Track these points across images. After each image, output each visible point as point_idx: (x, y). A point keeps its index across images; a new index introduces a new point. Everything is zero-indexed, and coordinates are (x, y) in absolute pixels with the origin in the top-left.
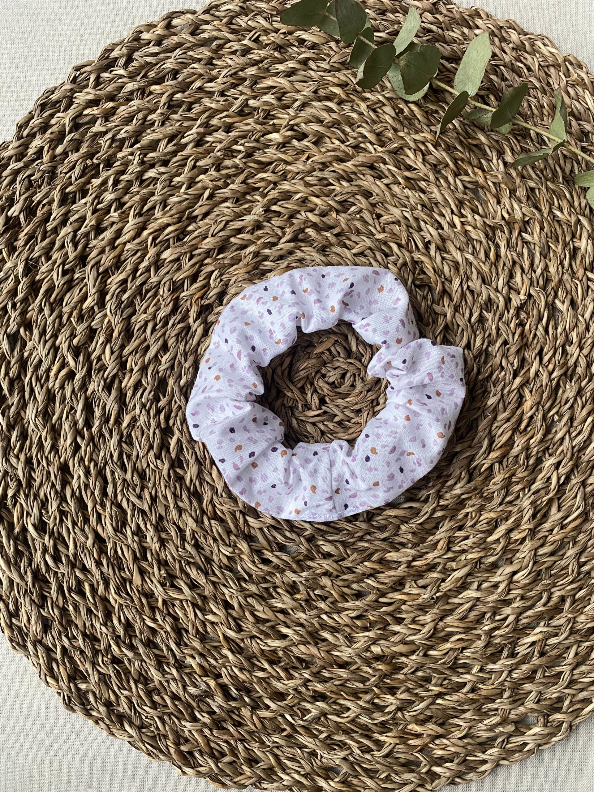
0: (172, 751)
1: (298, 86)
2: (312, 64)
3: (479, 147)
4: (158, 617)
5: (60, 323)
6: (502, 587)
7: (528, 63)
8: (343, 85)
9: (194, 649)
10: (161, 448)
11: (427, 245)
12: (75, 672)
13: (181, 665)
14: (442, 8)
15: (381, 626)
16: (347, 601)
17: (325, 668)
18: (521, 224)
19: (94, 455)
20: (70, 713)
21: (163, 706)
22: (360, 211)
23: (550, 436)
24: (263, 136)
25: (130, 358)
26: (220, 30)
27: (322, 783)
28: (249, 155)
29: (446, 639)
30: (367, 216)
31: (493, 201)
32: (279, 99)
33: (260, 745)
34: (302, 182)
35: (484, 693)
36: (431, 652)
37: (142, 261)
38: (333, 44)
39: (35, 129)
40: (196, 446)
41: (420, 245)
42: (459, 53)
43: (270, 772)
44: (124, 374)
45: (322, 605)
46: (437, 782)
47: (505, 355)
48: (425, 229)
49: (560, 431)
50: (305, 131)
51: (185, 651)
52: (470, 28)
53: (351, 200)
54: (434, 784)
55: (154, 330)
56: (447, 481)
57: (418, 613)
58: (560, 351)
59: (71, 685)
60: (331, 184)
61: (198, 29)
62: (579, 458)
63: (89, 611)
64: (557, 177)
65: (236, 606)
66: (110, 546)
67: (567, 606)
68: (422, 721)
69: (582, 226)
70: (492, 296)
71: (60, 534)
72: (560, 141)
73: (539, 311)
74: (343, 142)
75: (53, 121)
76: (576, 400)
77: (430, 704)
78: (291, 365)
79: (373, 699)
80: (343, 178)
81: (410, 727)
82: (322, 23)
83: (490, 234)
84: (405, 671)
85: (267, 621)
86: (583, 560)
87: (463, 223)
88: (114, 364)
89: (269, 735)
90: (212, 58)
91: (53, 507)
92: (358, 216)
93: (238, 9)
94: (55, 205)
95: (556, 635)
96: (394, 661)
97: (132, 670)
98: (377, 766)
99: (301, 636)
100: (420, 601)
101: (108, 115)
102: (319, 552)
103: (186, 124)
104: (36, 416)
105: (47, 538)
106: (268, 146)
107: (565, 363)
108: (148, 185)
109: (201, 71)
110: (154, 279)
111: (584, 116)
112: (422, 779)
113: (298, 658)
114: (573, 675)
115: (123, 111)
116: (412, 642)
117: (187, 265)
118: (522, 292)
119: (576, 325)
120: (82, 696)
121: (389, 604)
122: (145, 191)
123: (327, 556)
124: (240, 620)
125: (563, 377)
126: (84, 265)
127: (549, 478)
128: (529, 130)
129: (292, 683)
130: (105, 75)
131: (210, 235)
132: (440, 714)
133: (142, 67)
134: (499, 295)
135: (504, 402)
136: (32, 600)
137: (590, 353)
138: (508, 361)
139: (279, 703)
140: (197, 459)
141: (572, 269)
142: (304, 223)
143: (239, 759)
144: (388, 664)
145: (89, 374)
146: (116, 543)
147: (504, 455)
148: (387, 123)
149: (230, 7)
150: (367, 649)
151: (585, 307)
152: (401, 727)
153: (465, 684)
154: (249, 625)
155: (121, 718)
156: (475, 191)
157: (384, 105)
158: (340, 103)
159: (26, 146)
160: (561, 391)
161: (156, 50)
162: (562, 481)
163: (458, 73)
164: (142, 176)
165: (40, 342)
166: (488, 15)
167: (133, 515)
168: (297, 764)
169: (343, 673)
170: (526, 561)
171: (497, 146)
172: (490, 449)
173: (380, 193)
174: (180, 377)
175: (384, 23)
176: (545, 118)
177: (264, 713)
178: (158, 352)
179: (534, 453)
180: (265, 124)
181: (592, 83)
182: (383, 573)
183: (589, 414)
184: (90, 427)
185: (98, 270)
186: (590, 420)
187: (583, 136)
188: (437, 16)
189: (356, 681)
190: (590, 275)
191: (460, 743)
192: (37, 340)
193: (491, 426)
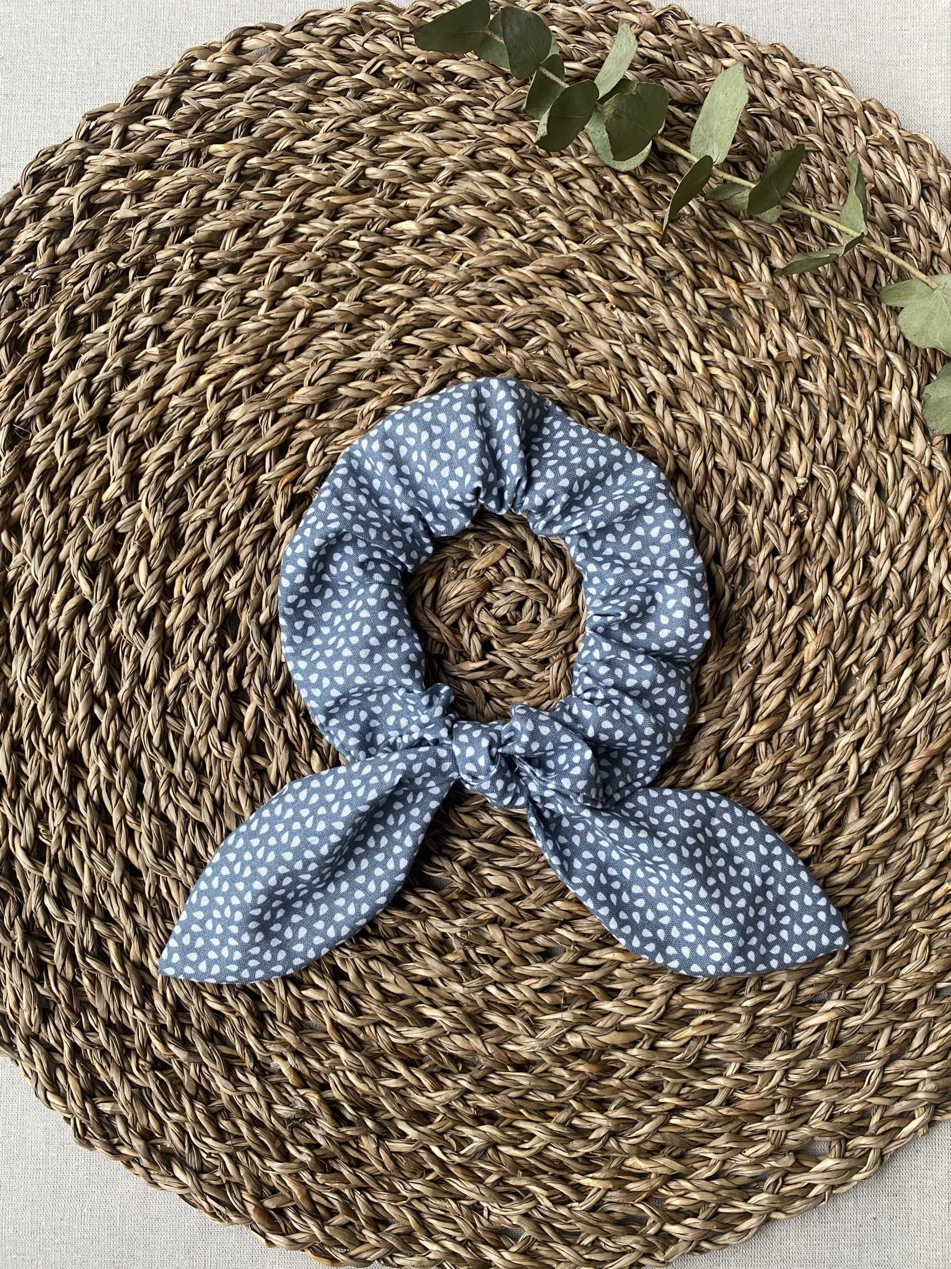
0: (250, 1208)
1: (445, 146)
2: (466, 112)
3: (731, 243)
4: (227, 994)
5: (66, 525)
7: (806, 112)
8: (516, 146)
9: (285, 1044)
10: (228, 724)
11: (650, 399)
12: (93, 1085)
13: (263, 1070)
14: (672, 25)
15: (582, 1003)
16: (529, 964)
17: (493, 1072)
18: (798, 365)
19: (122, 735)
20: (84, 1150)
21: (236, 1137)
22: (545, 345)
23: (846, 699)
24: (389, 225)
25: (178, 580)
26: (319, 57)
27: (490, 1255)
28: (368, 255)
29: (685, 1021)
30: (555, 352)
31: (753, 329)
32: (415, 167)
33: (392, 1197)
34: (452, 299)
35: (745, 1106)
36: (662, 1044)
37: (197, 424)
38: (499, 81)
39: (24, 214)
40: (286, 720)
41: (640, 399)
42: (699, 95)
43: (407, 1239)
44: (170, 605)
45: (488, 971)
46: (672, 1249)
47: (774, 572)
48: (647, 373)
49: (861, 690)
50: (457, 218)
51: (271, 1048)
52: (715, 56)
53: (528, 327)
54: (668, 1253)
55: (216, 534)
56: (685, 771)
57: (641, 980)
58: (860, 564)
59: (87, 1105)
60: (499, 302)
61: (284, 55)
62: (891, 733)
63: (116, 986)
64: (854, 291)
65: (351, 974)
66: (148, 880)
67: (873, 968)
68: (649, 1152)
69: (893, 368)
70: (753, 478)
71: (67, 863)
72: (858, 235)
73: (827, 502)
74: (516, 235)
75: (53, 201)
76: (885, 641)
77: (662, 1126)
78: (436, 589)
79: (570, 1118)
80: (517, 292)
81: (629, 1162)
82: (481, 47)
83: (750, 381)
84: (620, 1073)
85: (402, 997)
86: (898, 893)
87: (706, 364)
88: (153, 589)
89: (406, 1179)
90: (307, 102)
91: (56, 819)
92: (542, 353)
93: (348, 24)
94: (57, 335)
95: (858, 1013)
96: (603, 1058)
97: (185, 1079)
98: (578, 1225)
99: (456, 1020)
100: (643, 961)
101: (140, 192)
102: (482, 886)
103: (267, 206)
104: (27, 674)
105: (46, 869)
106: (398, 242)
107: (869, 584)
108: (207, 303)
109: (290, 122)
110: (217, 453)
111: (893, 196)
112: (649, 1245)
113: (451, 1056)
114: (884, 1075)
115: (165, 185)
116: (631, 1028)
117: (269, 430)
118: (801, 472)
119: (885, 524)
120: (104, 1123)
121: (595, 968)
122: (201, 312)
124: (358, 996)
125: (866, 606)
126: (105, 431)
127: (845, 765)
128: (809, 217)
129: (441, 1096)
130: (136, 127)
131: (306, 383)
132: (677, 1140)
133: (196, 115)
134: (763, 476)
135: (773, 646)
136: (22, 970)
137: (906, 567)
138: (779, 582)
139: (421, 1128)
140: (287, 740)
141: (878, 436)
142: (456, 364)
143: (357, 1218)
144: (593, 1063)
145: (112, 605)
146: (158, 877)
147: (774, 730)
148: (586, 204)
149: (335, 20)
150: (561, 1040)
151: (899, 495)
152: (615, 1163)
153: (715, 1093)
154: (372, 1005)
155: (168, 1158)
156: (725, 314)
157: (581, 176)
158: (512, 173)
159: (10, 241)
160: (862, 627)
161: (218, 87)
162: (864, 770)
163: (696, 126)
164: (196, 289)
165: (33, 554)
166: (742, 37)
167: (186, 832)
168: (452, 1226)
169: (523, 1079)
171: (760, 243)
172: (751, 720)
173: (576, 316)
174: (258, 609)
175: (581, 47)
176: (833, 199)
177: (398, 1146)
178: (223, 570)
179: (820, 726)
180: (392, 206)
181: (906, 143)
182: (584, 917)
183: (906, 664)
184: (114, 691)
185: (126, 439)
186: (908, 672)
187: (894, 226)
188: (663, 37)
189: (543, 1091)
190: (906, 444)
191: (708, 1186)
192: (28, 552)
193: (753, 683)
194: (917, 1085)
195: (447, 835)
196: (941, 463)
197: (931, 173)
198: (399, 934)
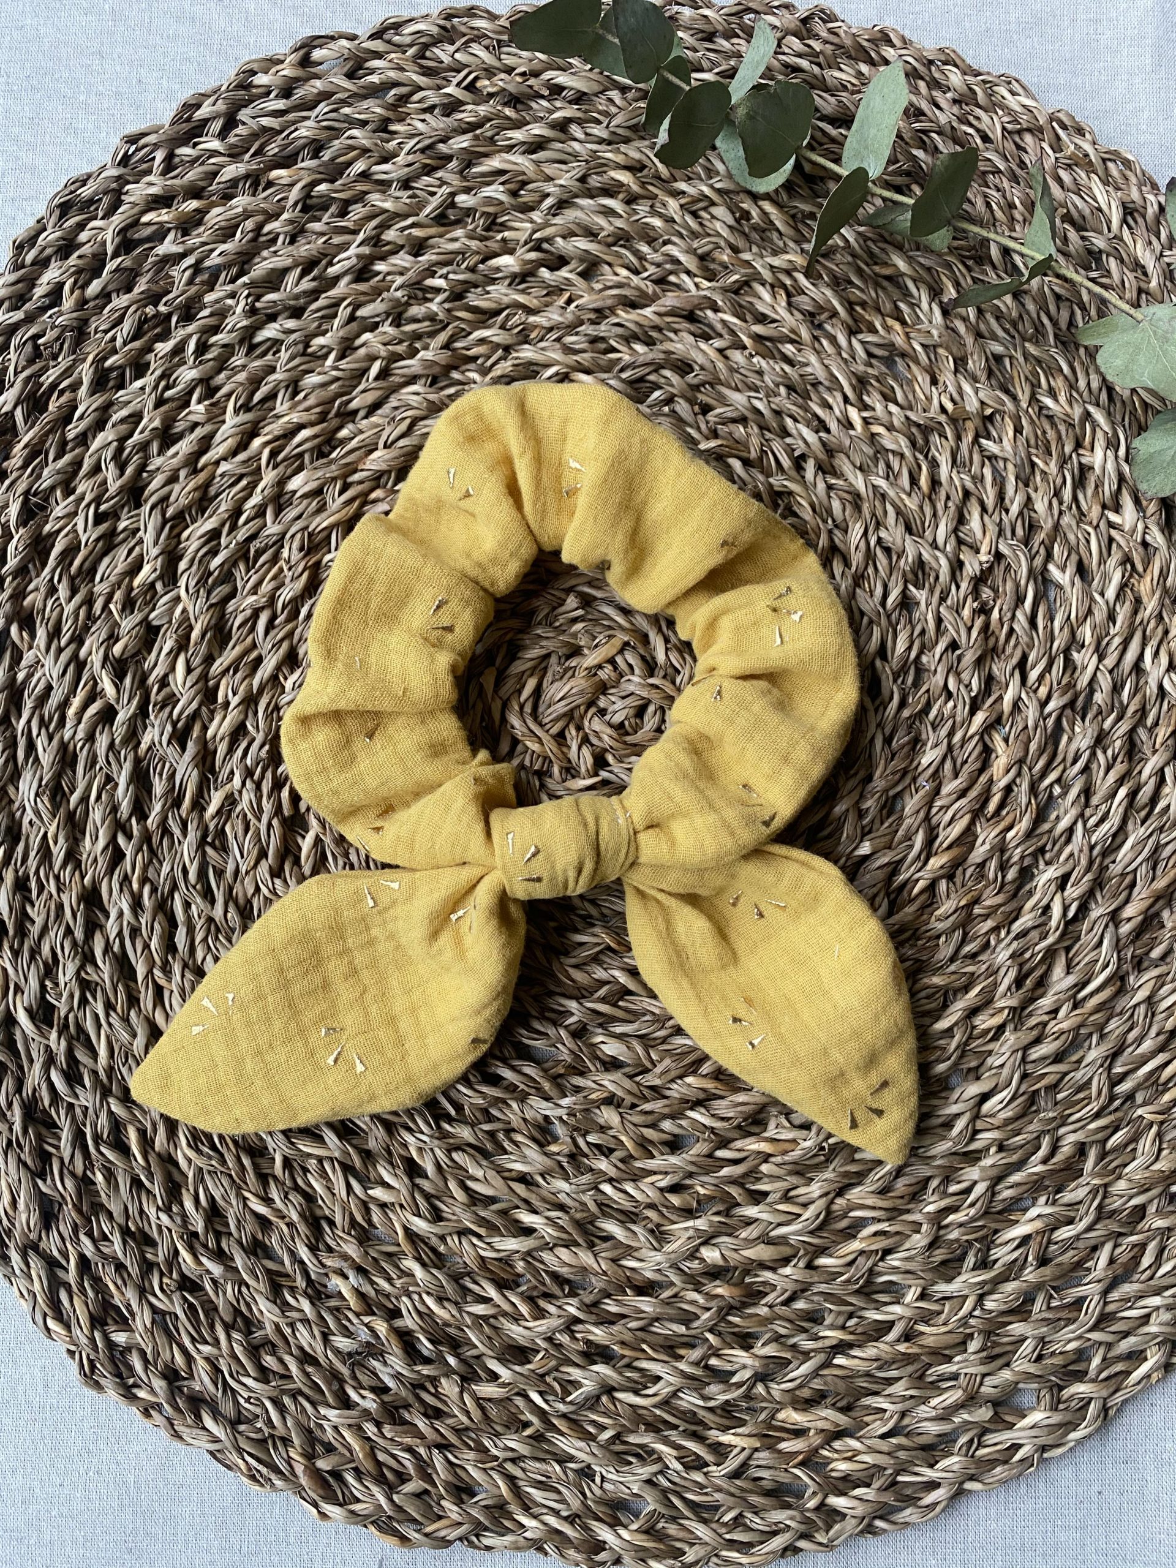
0: (299, 1469)
1: (549, 169)
2: (575, 130)
3: (895, 279)
4: (274, 1194)
5: (89, 615)
6: (960, 1125)
7: (983, 126)
8: (635, 168)
9: (346, 1257)
10: (282, 857)
11: (799, 462)
12: (105, 1310)
13: (319, 1293)
14: (821, 29)
15: (720, 1207)
16: (653, 1157)
17: (609, 1296)
18: (978, 421)
19: (151, 870)
20: (92, 1393)
21: (283, 1377)
22: (670, 401)
23: (1046, 826)
24: (483, 262)
25: (223, 682)
26: (402, 69)
27: (604, 1534)
28: (457, 295)
29: (850, 1233)
30: (682, 407)
31: (923, 379)
32: (514, 194)
33: (479, 1456)
34: (558, 345)
35: (929, 1341)
36: (823, 1261)
37: (250, 495)
38: (615, 94)
39: (48, 251)
41: (786, 462)
42: (852, 108)
43: (498, 1512)
44: (212, 712)
45: (603, 1164)
46: (837, 1527)
47: (953, 670)
48: (794, 432)
49: (1065, 815)
50: (563, 252)
51: (329, 1262)
52: (872, 63)
53: (652, 378)
54: (831, 1533)
55: (270, 626)
57: (794, 1180)
58: (1060, 661)
59: (97, 1334)
60: (614, 350)
61: (361, 68)
62: (1103, 869)
63: (136, 1183)
64: (1045, 335)
65: (430, 1168)
67: (1089, 1164)
68: (806, 1401)
69: (1095, 426)
70: (926, 556)
71: (80, 1029)
73: (1018, 585)
74: (636, 272)
75: (83, 236)
76: (1093, 754)
77: (822, 1367)
78: (538, 692)
79: (706, 1357)
80: (636, 337)
81: (781, 1416)
82: (595, 53)
83: (920, 441)
84: (769, 1299)
85: (493, 1200)
86: (1118, 1070)
87: (866, 422)
88: (193, 691)
89: (498, 1435)
90: (387, 121)
91: (67, 972)
92: (666, 409)
93: (435, 30)
94: (83, 390)
95: (1070, 1222)
96: (748, 1280)
97: (220, 1303)
98: (718, 1496)
99: (562, 1229)
100: (796, 1154)
101: (187, 225)
102: (595, 1057)
103: (337, 240)
104: (37, 795)
105: (54, 1035)
106: (493, 281)
107: (1071, 685)
108: (264, 354)
109: (366, 143)
110: (273, 529)
111: (1091, 222)
112: (807, 1521)
113: (555, 1276)
114: (1106, 1304)
115: (216, 216)
116: (783, 1240)
117: (336, 501)
118: (984, 549)
119: (1090, 612)
121: (736, 1162)
122: (257, 363)
123: (612, 1064)
124: (438, 1198)
125: (1068, 712)
126: (138, 506)
127: (1047, 908)
128: (987, 241)
129: (542, 1326)
130: (185, 151)
131: (381, 445)
132: (841, 1386)
133: (255, 136)
134: (938, 553)
135: (954, 760)
136: (20, 1161)
137: (1118, 664)
138: (960, 681)
139: (517, 1368)
141: (1078, 507)
143: (435, 1485)
144: (735, 1285)
145: (142, 712)
147: (958, 863)
148: (719, 235)
149: (421, 26)
150: (693, 1255)
151: (1106, 578)
152: (762, 1416)
153: (891, 1325)
154: (457, 1210)
155: (197, 1403)
156: (889, 362)
157: (713, 204)
158: (630, 200)
159: (30, 282)
160: (1065, 738)
161: (281, 104)
162: (1071, 914)
163: (848, 142)
164: (252, 336)
165: (48, 650)
166: (904, 40)
168: (555, 1496)
169: (646, 1305)
170: (1006, 1072)
171: (929, 279)
172: (929, 851)
173: (708, 365)
175: (711, 55)
176: (1018, 228)
177: (487, 1390)
178: (278, 668)
179: (1015, 859)
180: (487, 239)
181: (1104, 160)
182: (722, 1098)
183: (1120, 782)
184: (143, 817)
185: (163, 514)
186: (1122, 792)
187: (1091, 259)
188: (811, 42)
189: (671, 1320)
190: (1113, 517)
191: (883, 1445)
192: (43, 646)
193: (930, 804)
194: (1148, 1316)
195: (551, 994)
196: (1157, 537)
197: (1135, 195)
198: (490, 1119)
